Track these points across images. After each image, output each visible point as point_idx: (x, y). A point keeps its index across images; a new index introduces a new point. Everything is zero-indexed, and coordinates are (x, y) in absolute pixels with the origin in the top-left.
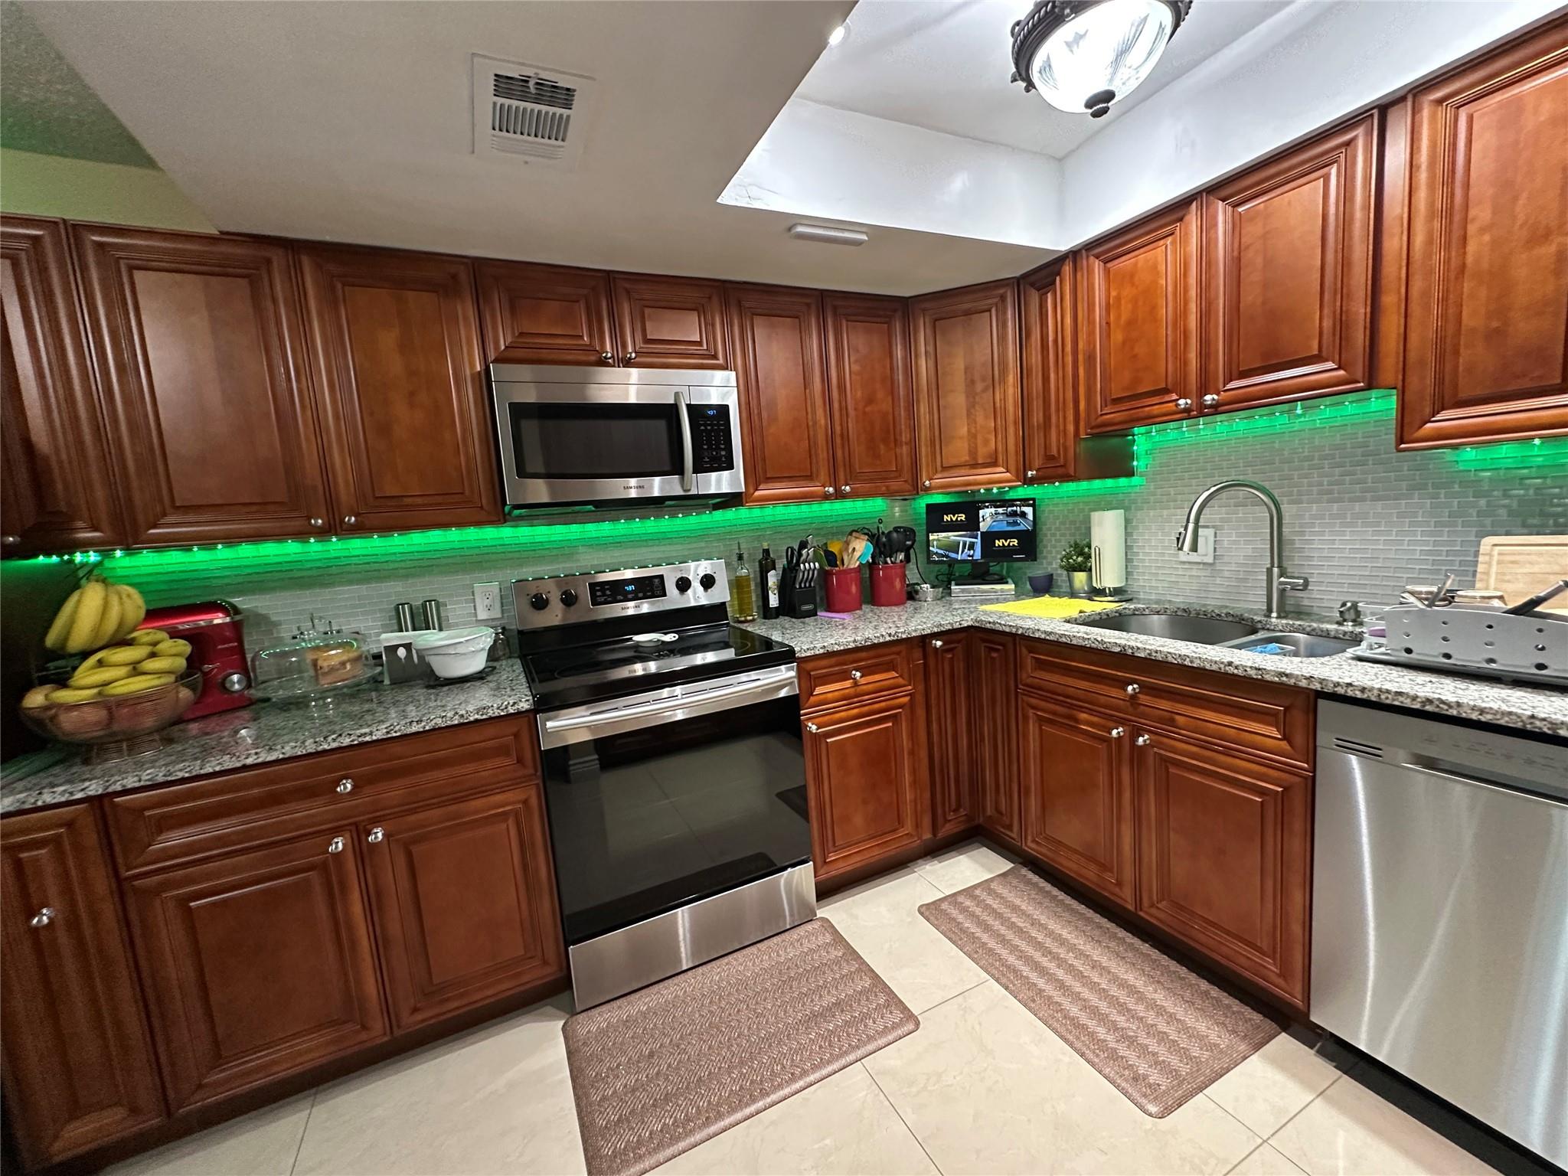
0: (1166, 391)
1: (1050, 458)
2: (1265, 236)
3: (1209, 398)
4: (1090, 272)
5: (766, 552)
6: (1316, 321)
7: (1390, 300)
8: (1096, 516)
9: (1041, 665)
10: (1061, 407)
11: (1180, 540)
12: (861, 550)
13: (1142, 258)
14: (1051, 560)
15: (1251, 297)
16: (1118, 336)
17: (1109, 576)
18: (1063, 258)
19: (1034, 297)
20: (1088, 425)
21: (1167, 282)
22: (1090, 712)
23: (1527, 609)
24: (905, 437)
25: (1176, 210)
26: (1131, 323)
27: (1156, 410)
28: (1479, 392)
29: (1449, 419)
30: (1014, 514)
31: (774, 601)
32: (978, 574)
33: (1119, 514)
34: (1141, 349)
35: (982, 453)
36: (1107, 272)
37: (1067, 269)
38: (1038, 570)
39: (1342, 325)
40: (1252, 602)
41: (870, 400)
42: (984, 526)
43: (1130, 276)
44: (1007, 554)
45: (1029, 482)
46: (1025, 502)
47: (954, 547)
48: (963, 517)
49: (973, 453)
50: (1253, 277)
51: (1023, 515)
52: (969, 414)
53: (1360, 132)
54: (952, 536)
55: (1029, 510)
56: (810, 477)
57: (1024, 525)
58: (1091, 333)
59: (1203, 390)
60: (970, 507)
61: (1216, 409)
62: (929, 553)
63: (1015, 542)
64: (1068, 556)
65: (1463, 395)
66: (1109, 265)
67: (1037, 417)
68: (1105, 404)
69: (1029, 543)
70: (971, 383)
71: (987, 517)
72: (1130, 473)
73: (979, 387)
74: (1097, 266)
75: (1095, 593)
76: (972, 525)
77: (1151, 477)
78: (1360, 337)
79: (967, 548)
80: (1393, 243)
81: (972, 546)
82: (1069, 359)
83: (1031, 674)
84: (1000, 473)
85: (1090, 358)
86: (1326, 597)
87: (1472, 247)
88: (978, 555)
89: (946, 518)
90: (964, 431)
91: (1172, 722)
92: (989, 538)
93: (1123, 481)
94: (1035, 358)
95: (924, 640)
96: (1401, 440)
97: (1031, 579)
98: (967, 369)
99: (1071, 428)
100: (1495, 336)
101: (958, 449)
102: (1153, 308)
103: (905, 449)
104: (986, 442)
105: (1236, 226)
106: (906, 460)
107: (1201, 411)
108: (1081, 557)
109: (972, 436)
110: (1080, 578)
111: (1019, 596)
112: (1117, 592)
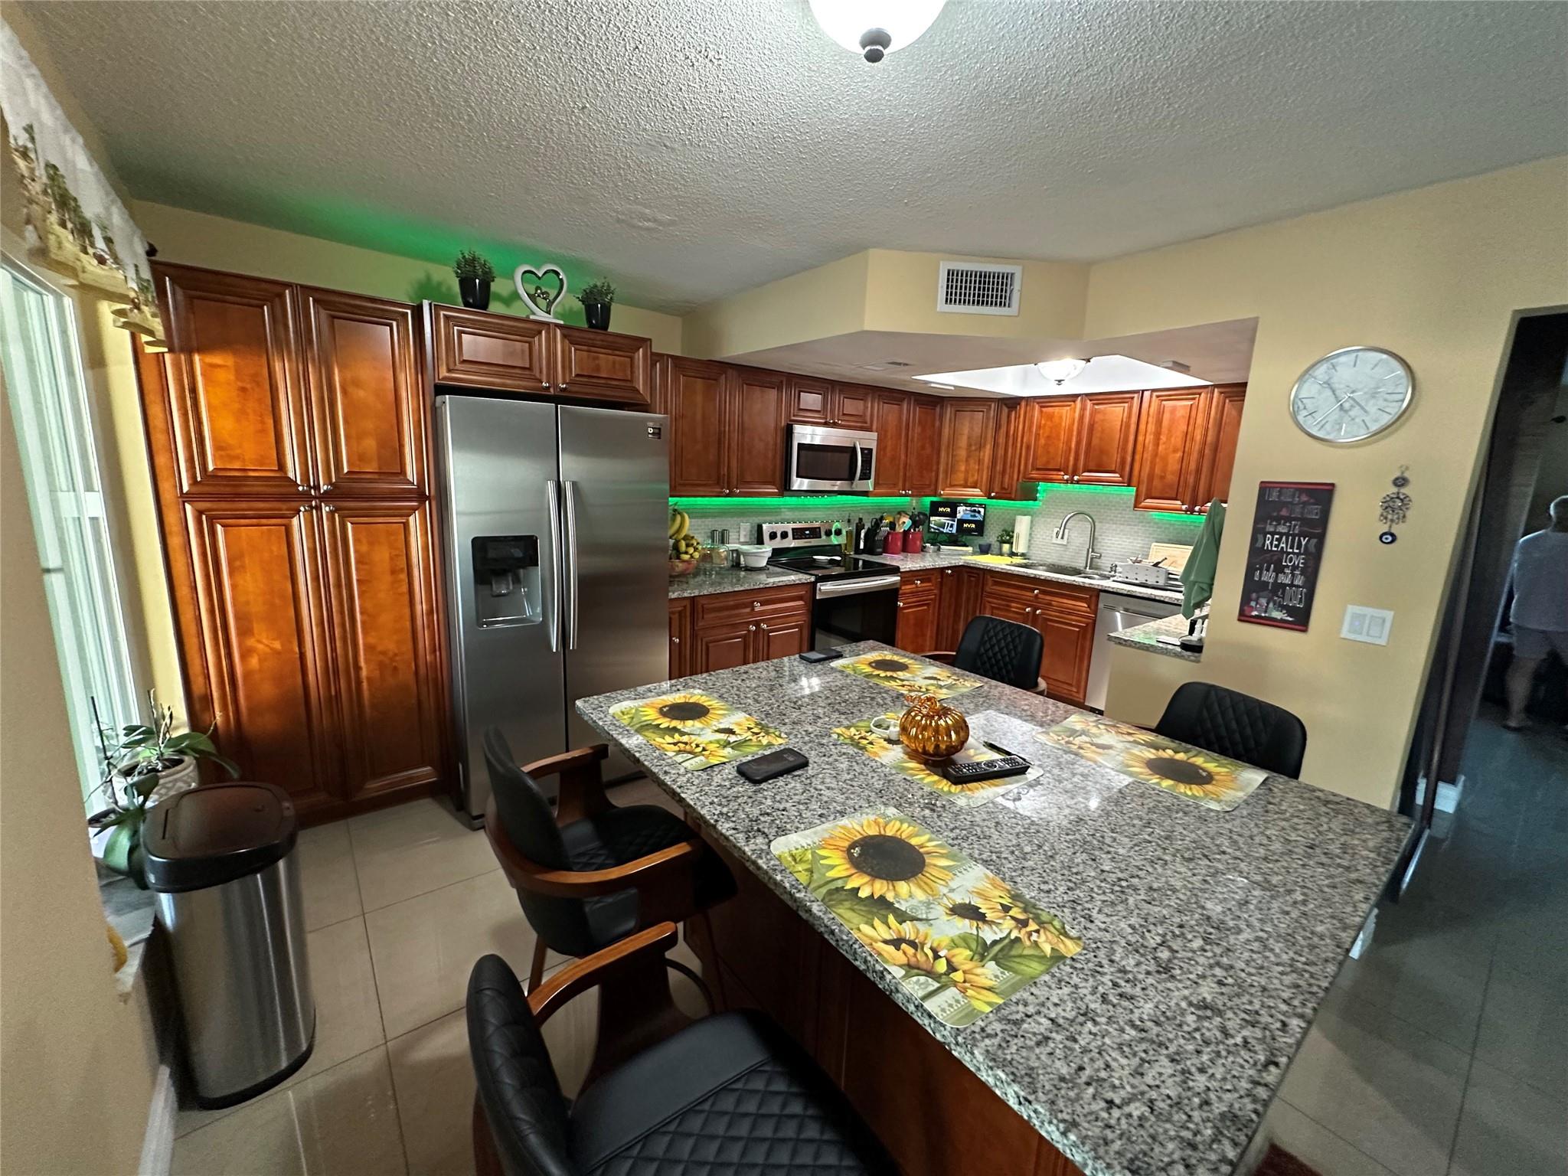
0: (1059, 470)
1: (1003, 488)
2: (1103, 421)
3: (1076, 478)
4: (1033, 409)
5: (861, 519)
6: (1115, 457)
7: (1138, 457)
8: (1019, 518)
9: (996, 583)
10: (1012, 466)
11: (1057, 534)
12: (905, 523)
13: (1057, 409)
14: (991, 536)
15: (1095, 441)
16: (1042, 441)
17: (1021, 547)
18: (1022, 398)
19: (1005, 410)
20: (1024, 477)
21: (1065, 423)
22: (1017, 603)
23: (1156, 565)
24: (934, 468)
25: (1074, 397)
26: (1048, 437)
27: (1055, 477)
28: (1158, 495)
29: (1149, 502)
30: (975, 511)
31: (862, 546)
32: (953, 540)
33: (1028, 518)
34: (1052, 450)
35: (971, 480)
36: (1041, 412)
37: (1023, 404)
38: (983, 541)
39: (1123, 462)
40: (1080, 563)
41: (923, 448)
42: (959, 516)
43: (1050, 417)
44: (969, 531)
45: (990, 497)
46: (981, 505)
47: (943, 525)
48: (949, 510)
49: (966, 480)
50: (1097, 435)
51: (979, 512)
52: (967, 461)
53: (1136, 395)
54: (942, 519)
55: (982, 510)
56: (895, 485)
57: (979, 518)
58: (1030, 435)
59: (1074, 473)
60: (954, 505)
61: (1078, 482)
62: (929, 527)
63: (973, 526)
64: (1002, 536)
65: (1153, 495)
66: (1044, 409)
67: (999, 467)
68: (1033, 469)
69: (980, 527)
70: (970, 445)
71: (962, 512)
72: (1035, 499)
73: (973, 448)
74: (1037, 406)
75: (1012, 554)
76: (953, 514)
77: (1045, 502)
78: (1127, 468)
79: (950, 527)
80: (1141, 438)
81: (952, 526)
82: (1019, 445)
83: (990, 587)
84: (977, 491)
85: (1028, 448)
86: (1105, 563)
87: (1160, 448)
88: (954, 531)
89: (941, 509)
90: (963, 468)
91: (1050, 605)
92: (961, 522)
93: (1031, 502)
94: (1002, 440)
95: (943, 569)
96: (1135, 506)
97: (980, 546)
98: (969, 438)
99: (1015, 477)
100: (1162, 478)
101: (960, 477)
102: (1058, 435)
103: (933, 474)
104: (973, 476)
105: (1093, 413)
106: (934, 479)
107: (1072, 482)
108: (1007, 537)
109: (967, 471)
110: (1006, 547)
111: (974, 553)
112: (1023, 555)
